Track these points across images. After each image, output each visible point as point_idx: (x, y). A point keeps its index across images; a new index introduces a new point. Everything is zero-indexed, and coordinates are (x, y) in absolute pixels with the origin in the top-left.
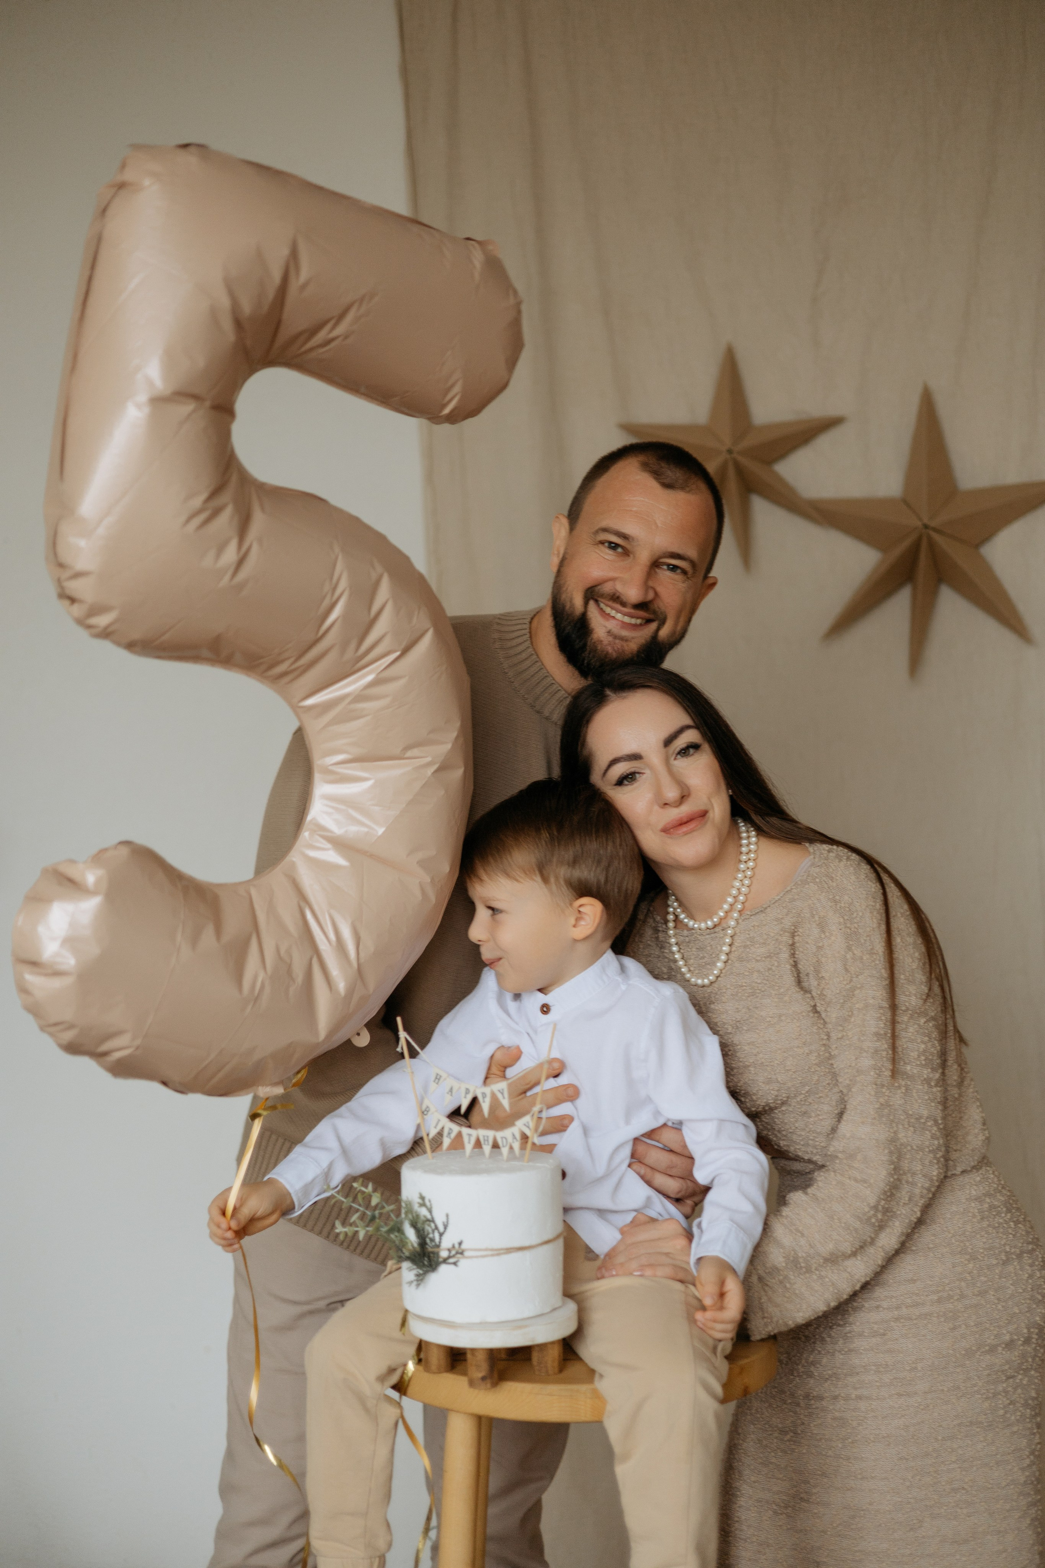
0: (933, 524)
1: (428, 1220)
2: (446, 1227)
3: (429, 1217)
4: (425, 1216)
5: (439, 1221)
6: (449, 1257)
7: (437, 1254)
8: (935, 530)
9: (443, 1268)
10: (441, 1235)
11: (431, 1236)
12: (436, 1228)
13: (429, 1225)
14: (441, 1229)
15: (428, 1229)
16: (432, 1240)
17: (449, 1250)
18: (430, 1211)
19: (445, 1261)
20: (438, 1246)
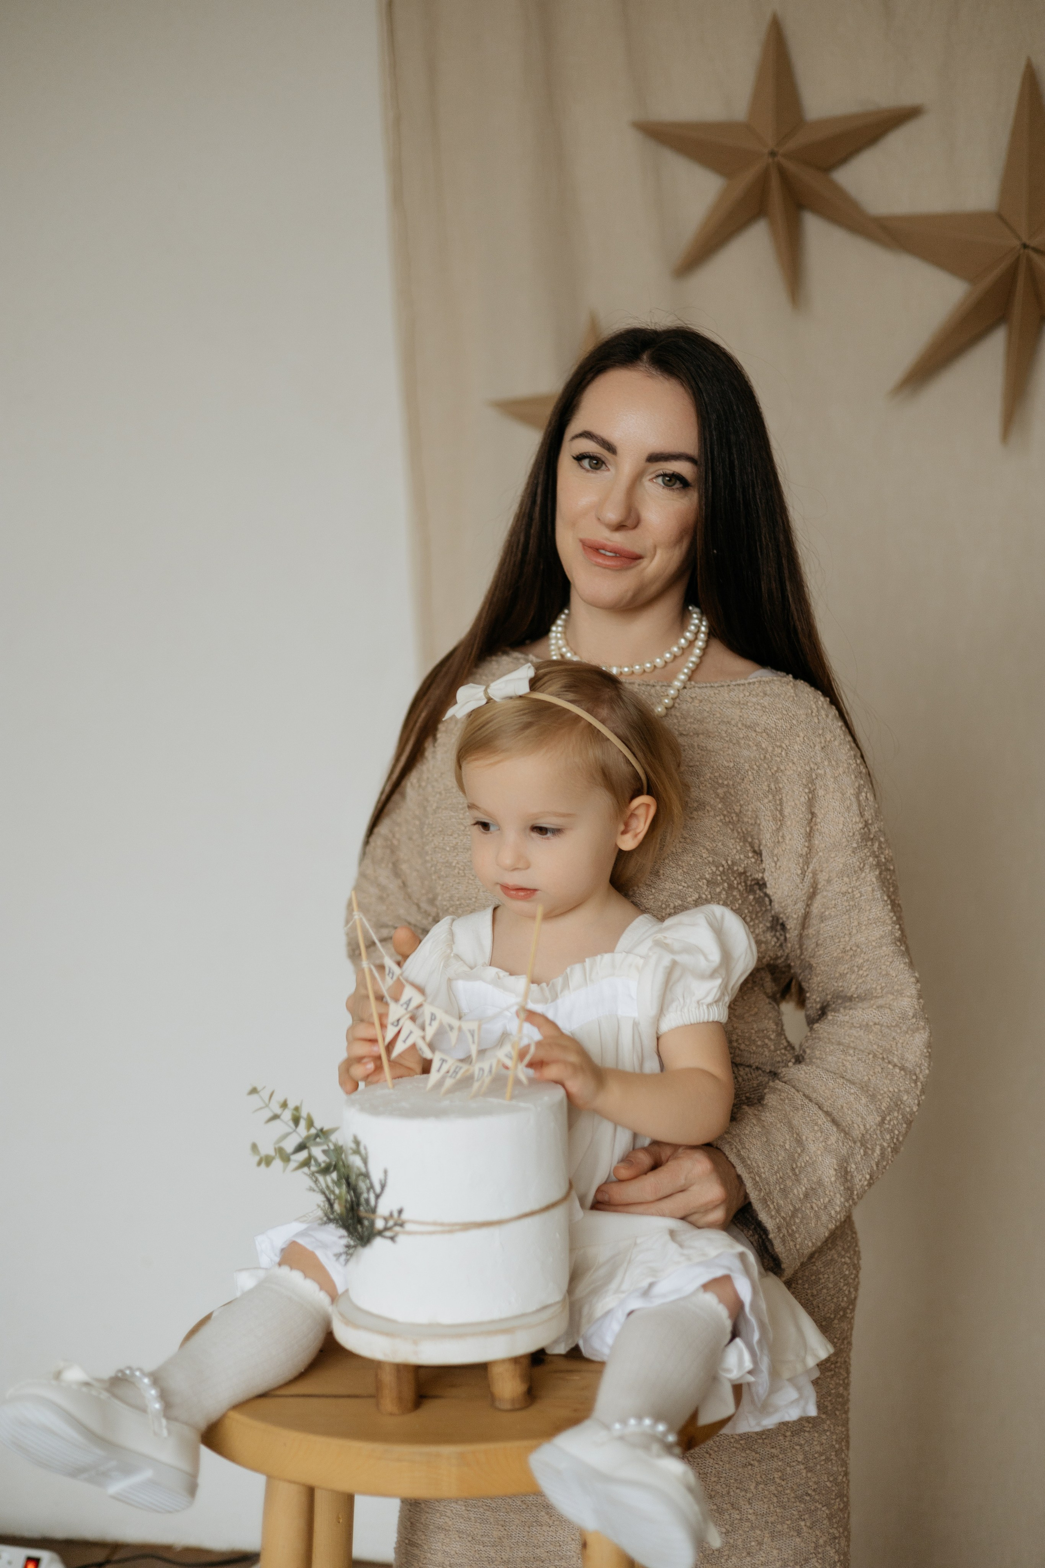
0: (1034, 242)
1: (361, 1174)
2: (383, 1186)
3: (363, 1170)
4: (358, 1169)
5: (376, 1177)
6: (386, 1229)
7: (372, 1223)
8: (1036, 250)
9: (378, 1243)
10: (378, 1197)
11: (365, 1195)
12: (371, 1187)
13: (364, 1181)
14: (378, 1189)
15: (362, 1186)
16: (367, 1201)
17: (386, 1220)
18: (365, 1161)
19: (380, 1233)
20: (374, 1211)
